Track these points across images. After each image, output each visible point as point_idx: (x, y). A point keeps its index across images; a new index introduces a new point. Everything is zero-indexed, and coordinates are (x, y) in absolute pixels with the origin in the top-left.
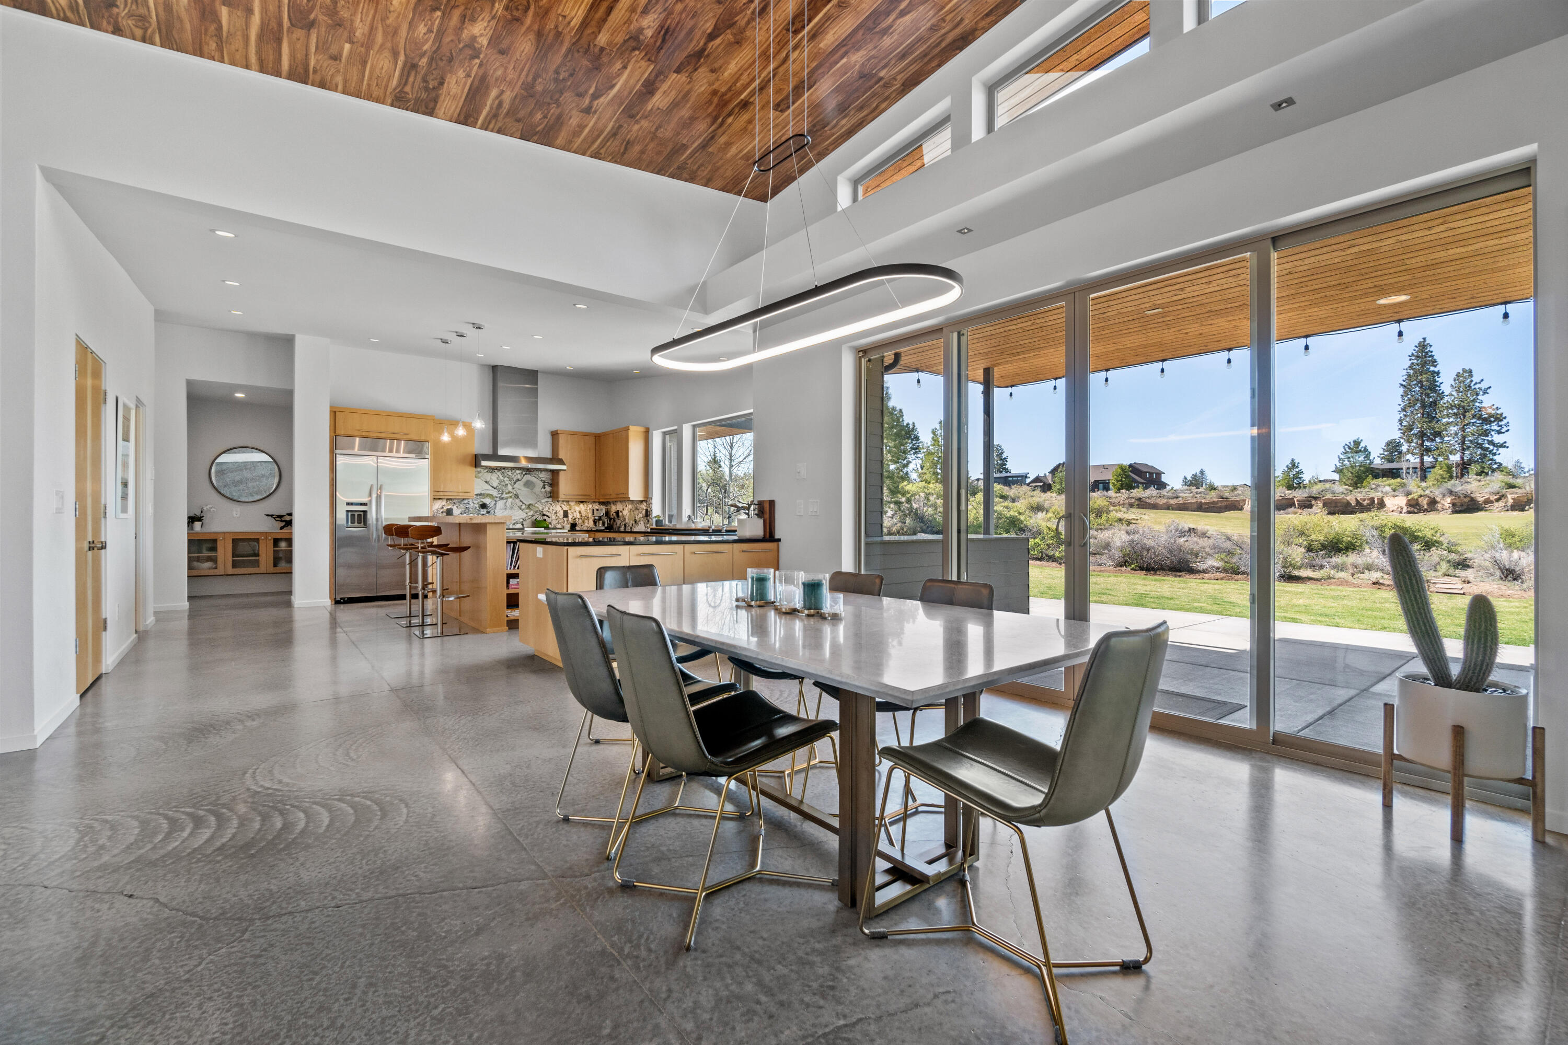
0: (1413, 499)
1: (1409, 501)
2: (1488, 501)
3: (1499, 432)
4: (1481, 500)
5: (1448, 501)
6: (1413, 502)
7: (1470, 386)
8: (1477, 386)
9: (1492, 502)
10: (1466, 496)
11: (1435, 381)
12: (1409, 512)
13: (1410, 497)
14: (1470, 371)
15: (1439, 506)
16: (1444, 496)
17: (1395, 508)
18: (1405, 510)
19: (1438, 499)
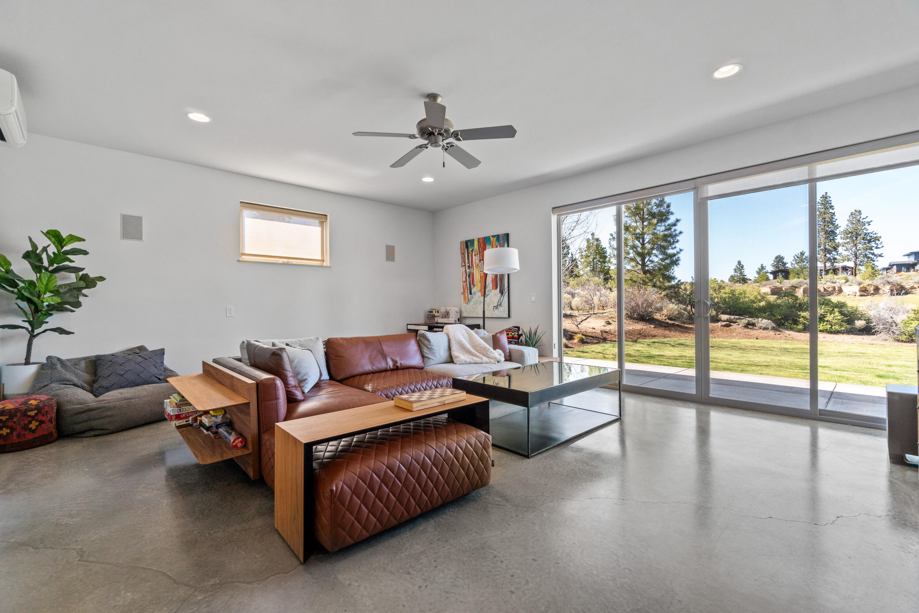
0: (864, 287)
1: (861, 288)
2: (913, 288)
3: (877, 248)
4: (907, 287)
5: (887, 288)
6: (863, 289)
7: (859, 221)
8: (864, 221)
9: (915, 288)
10: (898, 285)
11: (833, 218)
12: (861, 296)
13: (861, 286)
14: (860, 212)
15: (881, 291)
16: (884, 285)
17: (850, 293)
18: (858, 294)
19: (880, 287)
